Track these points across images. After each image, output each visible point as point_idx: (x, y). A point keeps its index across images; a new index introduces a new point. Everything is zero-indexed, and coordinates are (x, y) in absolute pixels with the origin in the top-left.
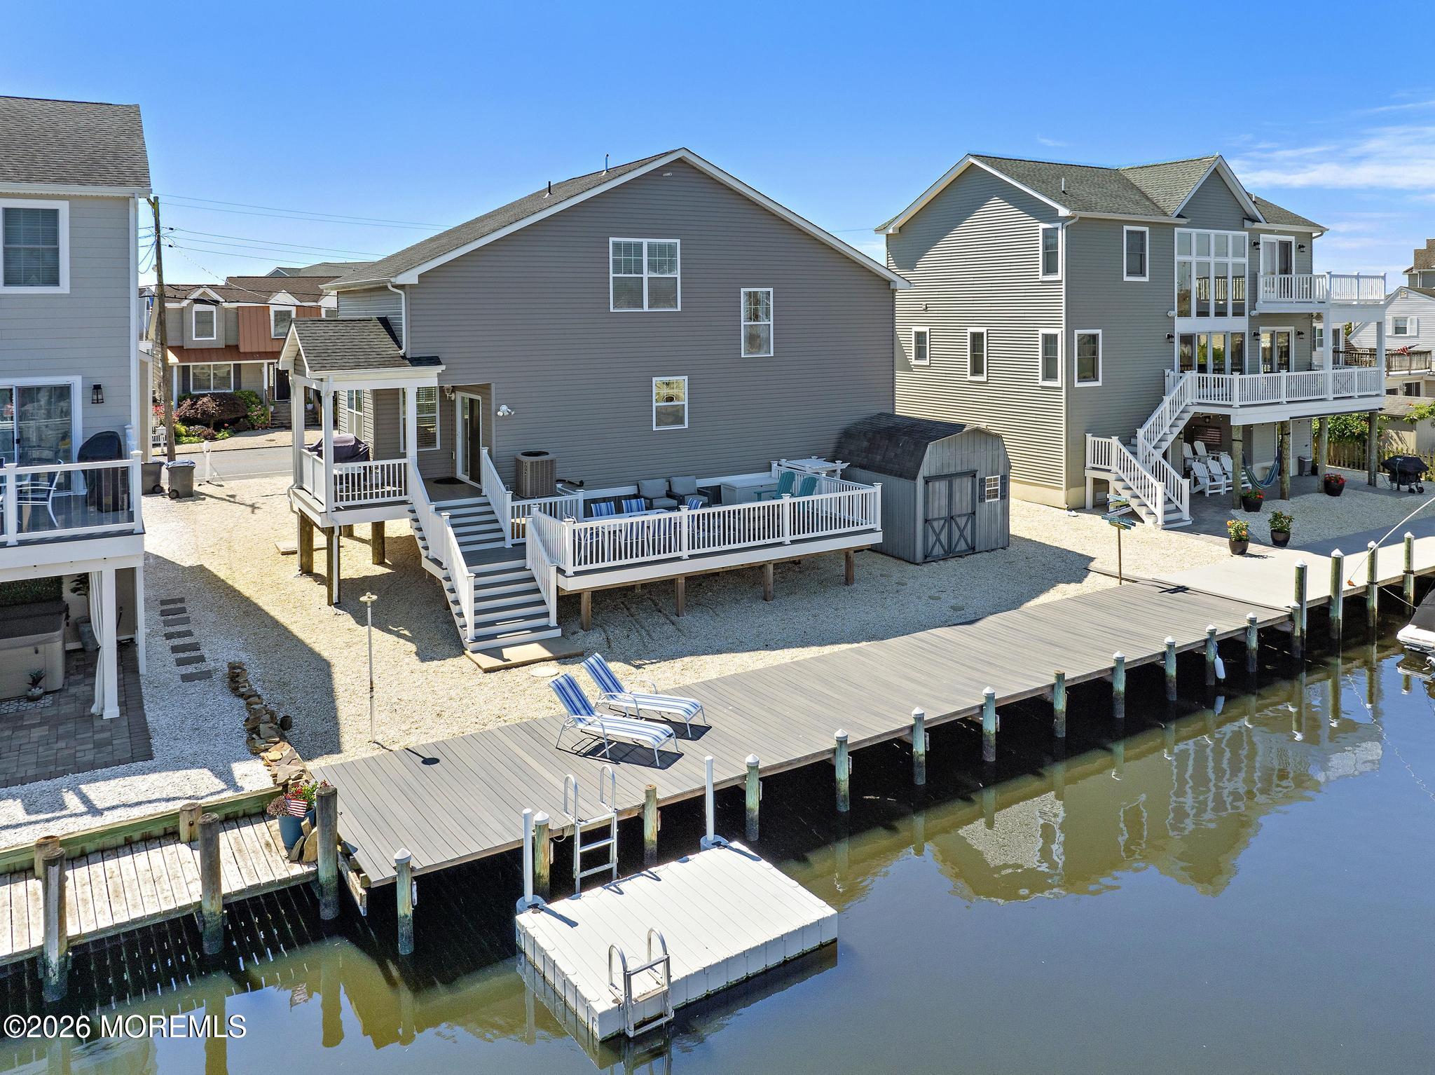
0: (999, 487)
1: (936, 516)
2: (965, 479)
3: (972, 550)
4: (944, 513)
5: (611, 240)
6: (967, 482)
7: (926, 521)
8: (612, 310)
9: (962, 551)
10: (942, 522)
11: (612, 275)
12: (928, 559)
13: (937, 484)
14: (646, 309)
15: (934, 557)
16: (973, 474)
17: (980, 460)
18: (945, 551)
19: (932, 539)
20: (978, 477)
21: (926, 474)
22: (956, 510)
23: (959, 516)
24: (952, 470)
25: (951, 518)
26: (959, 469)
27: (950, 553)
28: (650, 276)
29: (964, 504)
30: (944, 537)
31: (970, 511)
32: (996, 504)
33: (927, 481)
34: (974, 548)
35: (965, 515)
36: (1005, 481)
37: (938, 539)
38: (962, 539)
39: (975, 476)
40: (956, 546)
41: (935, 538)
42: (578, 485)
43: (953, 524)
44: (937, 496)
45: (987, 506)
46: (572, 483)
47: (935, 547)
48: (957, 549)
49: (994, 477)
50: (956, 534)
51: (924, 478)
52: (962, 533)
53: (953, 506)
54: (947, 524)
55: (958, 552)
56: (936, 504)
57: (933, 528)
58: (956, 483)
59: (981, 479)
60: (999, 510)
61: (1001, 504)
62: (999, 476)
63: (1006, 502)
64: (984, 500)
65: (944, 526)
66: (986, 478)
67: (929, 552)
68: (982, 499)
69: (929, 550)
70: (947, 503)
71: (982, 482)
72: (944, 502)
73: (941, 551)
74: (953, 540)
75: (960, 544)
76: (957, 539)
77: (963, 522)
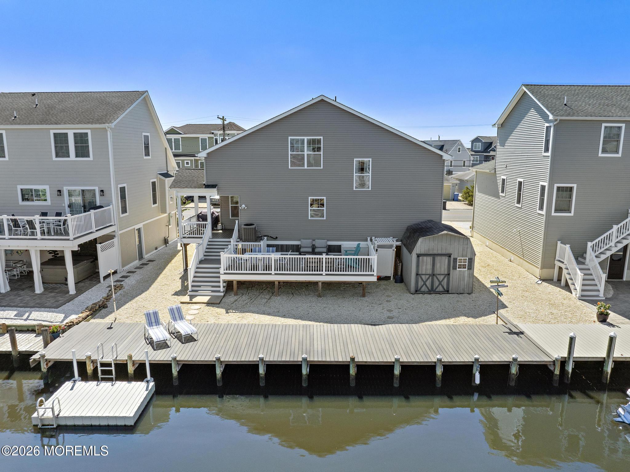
0: (467, 264)
1: (424, 273)
2: (444, 258)
3: (447, 291)
4: (429, 272)
5: (289, 138)
6: (445, 260)
7: (417, 274)
8: (290, 168)
9: (439, 292)
10: (427, 276)
11: (290, 153)
12: (418, 292)
13: (425, 258)
14: (306, 167)
15: (421, 292)
16: (449, 256)
17: (455, 249)
18: (429, 290)
19: (420, 283)
20: (452, 257)
21: (418, 252)
22: (437, 271)
23: (439, 275)
24: (435, 252)
25: (433, 275)
26: (440, 252)
27: (432, 291)
28: (308, 153)
29: (443, 269)
30: (429, 283)
31: (446, 273)
32: (464, 272)
33: (419, 256)
34: (448, 291)
35: (443, 275)
36: (471, 261)
37: (425, 284)
38: (440, 286)
39: (450, 256)
40: (436, 288)
41: (423, 283)
42: (275, 239)
43: (435, 278)
44: (425, 264)
45: (458, 272)
46: (272, 237)
47: (423, 288)
48: (437, 290)
49: (464, 258)
50: (436, 283)
51: (417, 254)
52: (440, 283)
53: (435, 269)
54: (431, 278)
55: (437, 292)
56: (424, 267)
57: (421, 278)
58: (438, 259)
59: (455, 258)
60: (466, 274)
61: (468, 272)
62: (467, 258)
63: (471, 271)
64: (456, 269)
65: (429, 278)
66: (458, 258)
67: (419, 289)
68: (455, 268)
69: (419, 288)
70: (431, 267)
71: (455, 260)
72: (429, 267)
73: (427, 290)
74: (434, 286)
75: (439, 288)
76: (437, 285)
77: (441, 278)
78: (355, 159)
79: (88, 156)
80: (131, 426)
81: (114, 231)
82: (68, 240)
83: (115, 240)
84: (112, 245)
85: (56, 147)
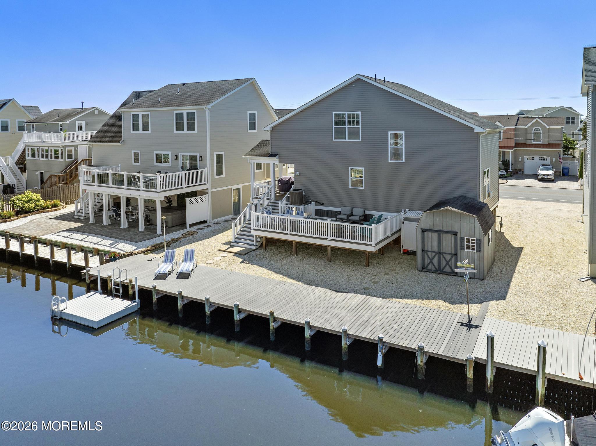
0: (476, 245)
1: (430, 250)
2: (449, 235)
3: (455, 273)
4: (435, 249)
5: (333, 113)
7: (423, 251)
8: (333, 140)
9: (447, 272)
11: (334, 127)
13: (430, 234)
14: (347, 140)
15: (428, 270)
17: (461, 227)
18: (436, 269)
19: (427, 261)
20: (459, 236)
21: (423, 227)
23: (446, 253)
24: (440, 229)
25: (440, 253)
26: (445, 229)
27: (439, 271)
28: (348, 127)
30: (435, 261)
31: (453, 252)
32: (473, 253)
33: (423, 231)
34: (457, 273)
35: (449, 254)
36: (480, 242)
37: (431, 261)
38: (448, 266)
39: (456, 235)
40: (444, 268)
41: (429, 261)
42: (321, 204)
43: (442, 257)
44: (430, 240)
45: (466, 253)
46: (319, 203)
47: (429, 265)
48: (444, 270)
49: (472, 238)
50: (443, 263)
51: (421, 229)
52: (448, 263)
53: (441, 247)
54: (437, 255)
55: (445, 272)
56: (430, 244)
57: (427, 254)
58: (443, 236)
59: (461, 237)
60: (476, 257)
61: (477, 254)
62: (476, 239)
63: (481, 254)
64: (464, 249)
65: (435, 256)
66: (465, 238)
67: (425, 267)
68: (462, 248)
69: (426, 265)
70: (437, 245)
71: (462, 239)
72: (435, 243)
73: (434, 269)
74: (442, 266)
75: (446, 268)
76: (444, 266)
77: (448, 257)
78: (389, 132)
79: (194, 130)
80: (95, 329)
81: (207, 189)
82: (156, 192)
83: (207, 196)
84: (204, 200)
85: (177, 123)
